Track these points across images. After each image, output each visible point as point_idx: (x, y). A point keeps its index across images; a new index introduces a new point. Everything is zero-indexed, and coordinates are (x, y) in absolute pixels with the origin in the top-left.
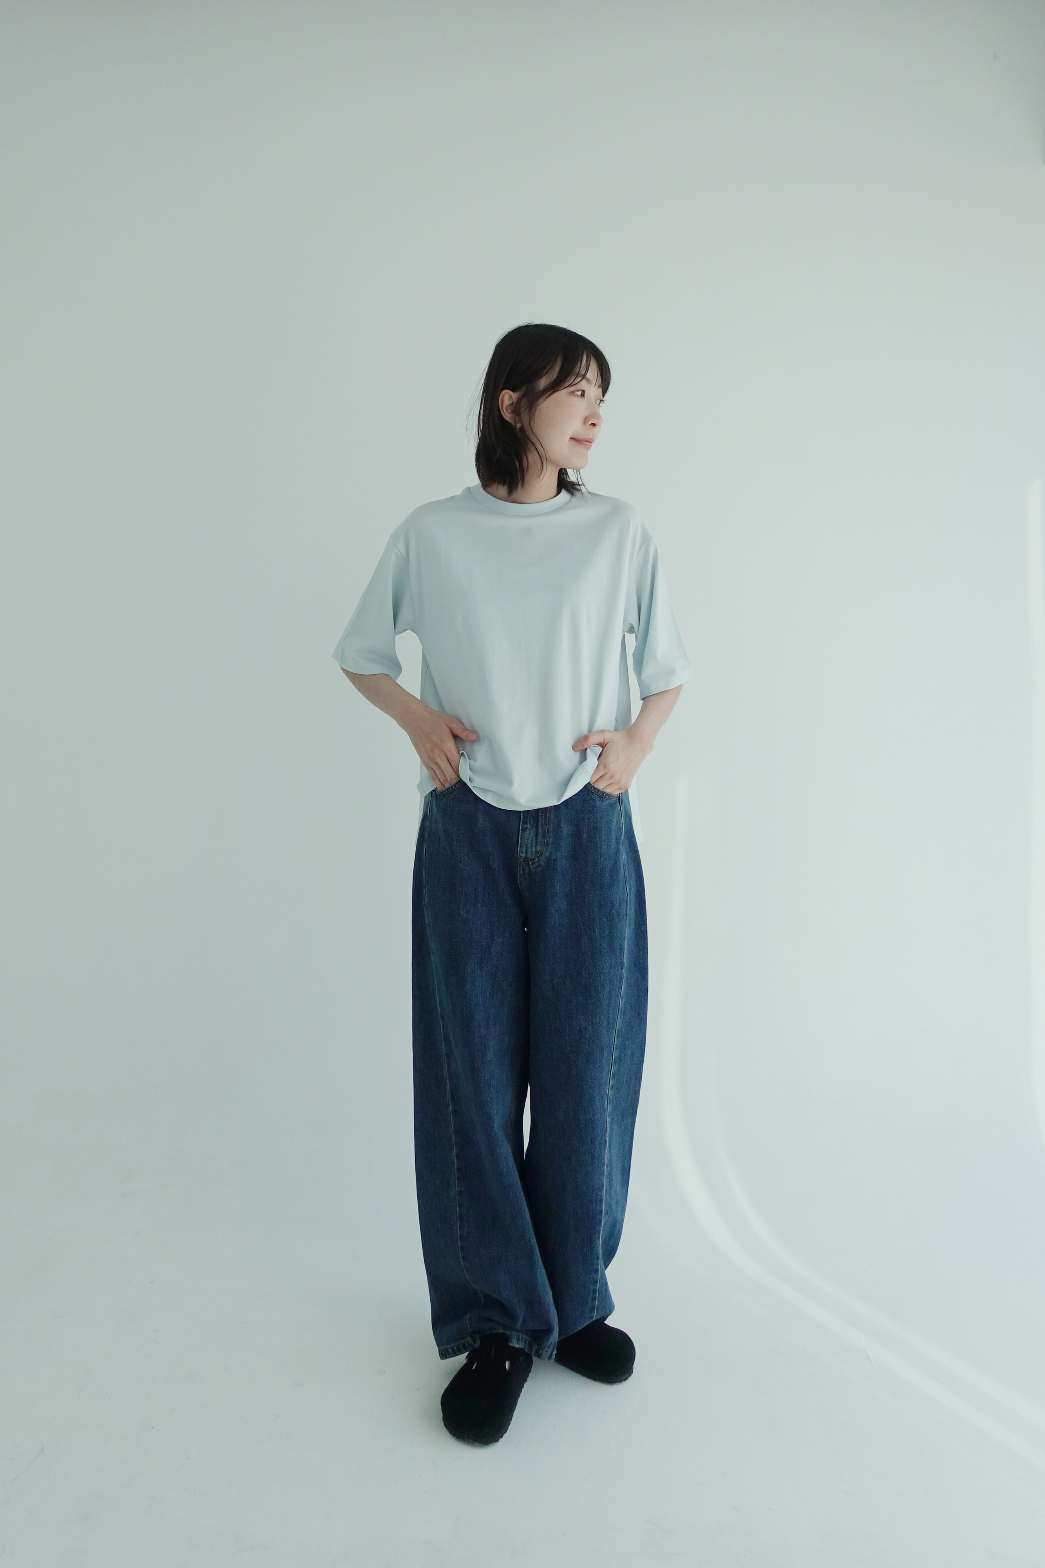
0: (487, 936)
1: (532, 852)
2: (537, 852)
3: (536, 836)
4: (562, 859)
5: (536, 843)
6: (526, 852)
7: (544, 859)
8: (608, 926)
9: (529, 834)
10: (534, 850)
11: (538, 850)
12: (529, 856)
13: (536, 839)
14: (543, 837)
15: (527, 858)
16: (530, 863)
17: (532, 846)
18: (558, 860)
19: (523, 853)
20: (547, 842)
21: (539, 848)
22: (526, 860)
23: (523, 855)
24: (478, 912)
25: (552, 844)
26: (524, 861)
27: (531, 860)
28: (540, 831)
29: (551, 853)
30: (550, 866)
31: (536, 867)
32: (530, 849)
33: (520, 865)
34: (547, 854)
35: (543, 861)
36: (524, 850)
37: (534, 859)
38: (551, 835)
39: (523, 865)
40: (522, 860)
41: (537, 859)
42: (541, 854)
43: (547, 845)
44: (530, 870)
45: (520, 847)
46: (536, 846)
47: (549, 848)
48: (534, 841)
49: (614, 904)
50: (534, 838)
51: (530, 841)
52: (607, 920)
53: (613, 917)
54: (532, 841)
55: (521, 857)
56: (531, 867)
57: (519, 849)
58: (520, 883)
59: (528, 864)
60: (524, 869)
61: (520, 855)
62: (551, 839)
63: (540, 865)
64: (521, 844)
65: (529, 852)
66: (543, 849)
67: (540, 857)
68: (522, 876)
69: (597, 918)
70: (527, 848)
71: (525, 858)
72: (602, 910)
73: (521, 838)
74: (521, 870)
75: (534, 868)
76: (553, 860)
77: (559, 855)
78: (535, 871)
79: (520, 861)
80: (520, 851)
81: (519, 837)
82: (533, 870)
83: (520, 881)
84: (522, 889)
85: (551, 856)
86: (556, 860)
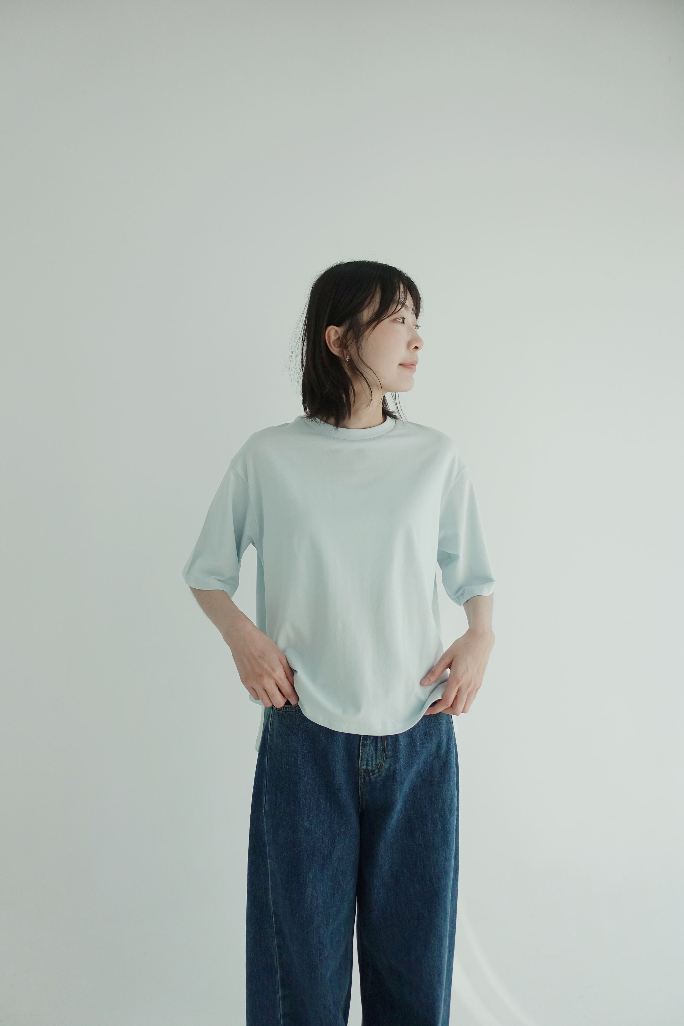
0: (328, 844)
1: (372, 764)
2: (377, 765)
3: (376, 750)
4: (401, 769)
5: (376, 757)
6: (367, 765)
7: (385, 771)
8: (441, 822)
9: (369, 750)
10: (374, 763)
11: (378, 762)
12: (370, 768)
13: (376, 753)
14: (383, 750)
15: (368, 770)
16: (371, 774)
17: (372, 760)
18: (397, 771)
19: (363, 765)
20: (386, 755)
21: (378, 761)
22: (367, 771)
23: (364, 767)
24: (320, 821)
25: (391, 757)
26: (365, 771)
27: (371, 771)
28: (379, 745)
29: (390, 764)
30: (391, 776)
31: (377, 777)
32: (370, 762)
33: (361, 775)
34: (387, 766)
35: (383, 772)
36: (365, 763)
37: (374, 770)
38: (390, 749)
40: (362, 771)
41: (377, 771)
42: (381, 766)
43: (386, 758)
44: (370, 779)
45: (361, 760)
46: (376, 759)
47: (388, 761)
48: (374, 755)
49: (445, 800)
50: (374, 752)
51: (370, 755)
52: (439, 816)
53: (444, 812)
54: (372, 755)
55: (362, 769)
56: (372, 777)
57: (360, 762)
58: (361, 789)
59: (369, 775)
60: (364, 779)
61: (360, 767)
62: (390, 753)
63: (380, 775)
64: (361, 758)
65: (370, 765)
66: (382, 762)
67: (380, 768)
68: (362, 784)
69: (429, 813)
70: (368, 761)
71: (366, 769)
72: (434, 806)
73: (362, 752)
74: (362, 781)
75: (374, 778)
76: (392, 771)
77: (398, 767)
78: (376, 781)
79: (361, 772)
80: (361, 764)
81: (360, 752)
82: (373, 780)
83: (361, 787)
84: (362, 794)
85: (390, 768)
86: (394, 771)
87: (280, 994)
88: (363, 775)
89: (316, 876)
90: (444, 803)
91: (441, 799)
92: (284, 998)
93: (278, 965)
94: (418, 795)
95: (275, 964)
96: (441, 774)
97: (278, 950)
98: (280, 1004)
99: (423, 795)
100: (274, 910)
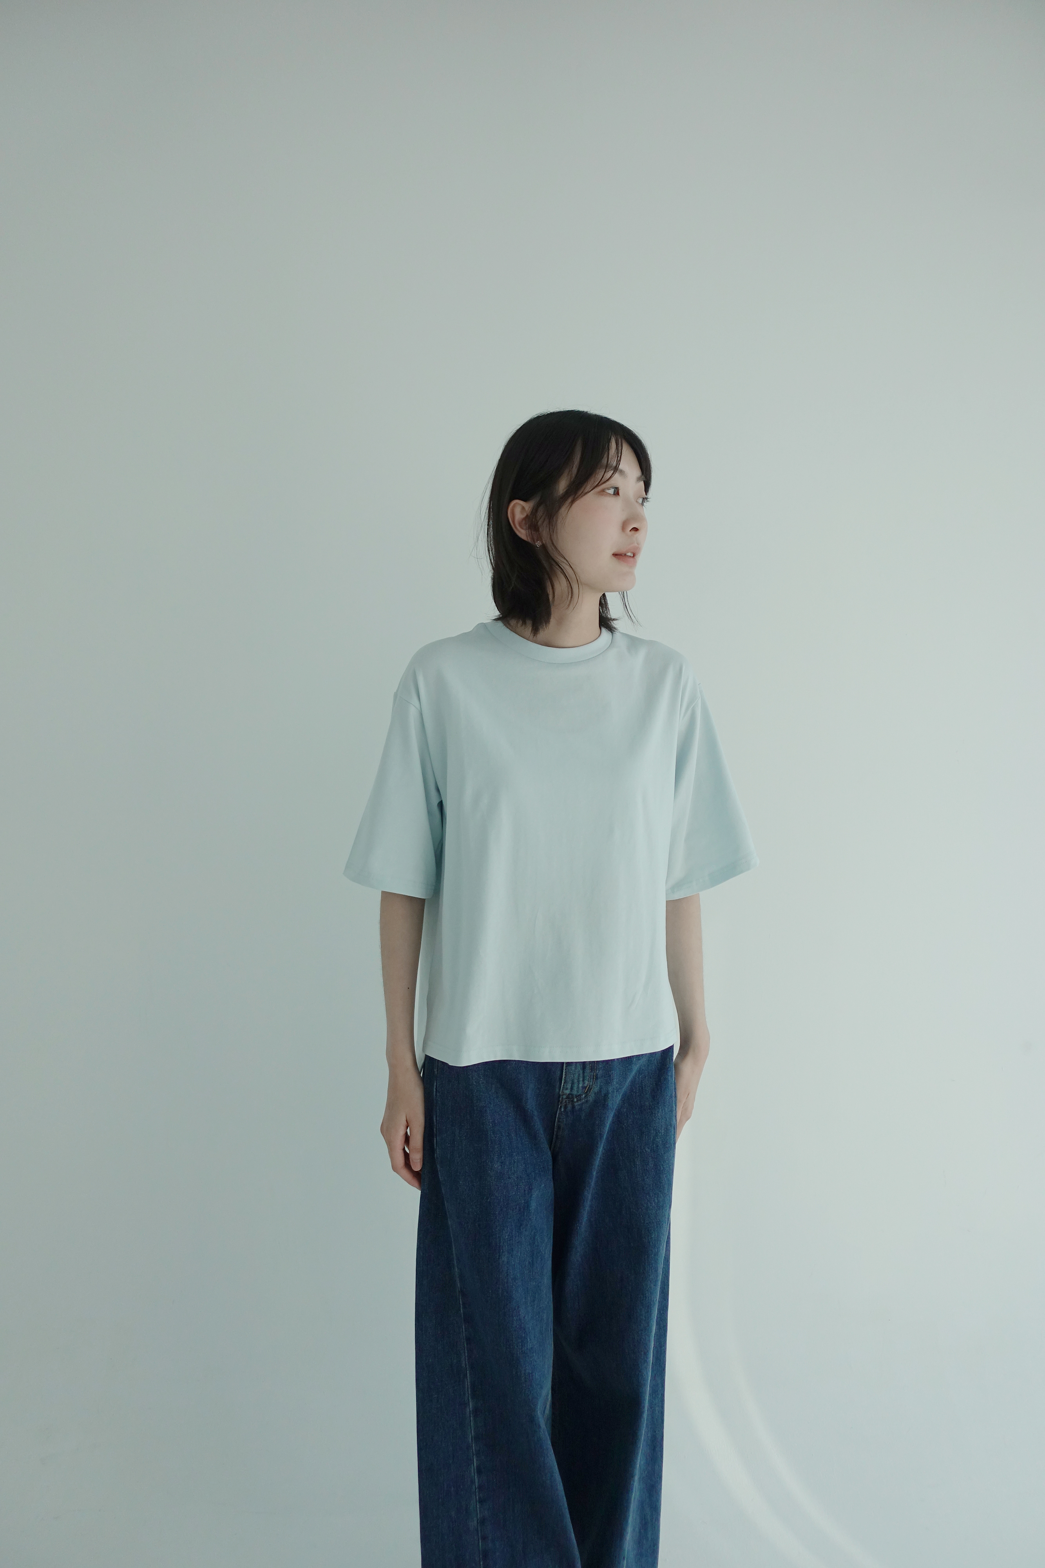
1: (578, 1087)
2: (584, 1088)
3: (584, 1069)
4: (613, 1092)
5: (584, 1077)
6: (572, 1089)
7: (593, 1095)
10: (581, 1085)
11: (585, 1085)
12: (574, 1093)
13: (584, 1073)
14: (592, 1070)
15: (572, 1095)
16: (575, 1100)
17: (579, 1082)
18: (611, 1096)
19: (567, 1089)
20: (597, 1075)
21: (586, 1082)
22: (570, 1097)
23: (568, 1092)
25: (602, 1077)
26: (567, 1098)
27: (576, 1096)
29: (601, 1088)
30: (601, 1102)
31: (582, 1104)
32: (576, 1085)
33: (561, 1103)
34: (596, 1089)
35: (591, 1097)
36: (569, 1086)
37: (580, 1095)
38: (600, 1066)
39: (566, 1102)
40: (564, 1097)
41: (584, 1096)
42: (590, 1089)
43: (597, 1078)
44: (573, 1107)
45: (564, 1083)
46: (583, 1080)
47: (599, 1081)
48: (581, 1075)
50: (581, 1072)
51: (576, 1076)
52: (651, 1150)
54: (579, 1075)
55: (564, 1094)
56: (576, 1104)
57: (562, 1085)
58: (559, 1121)
59: (573, 1101)
60: (566, 1107)
61: (563, 1092)
62: (601, 1071)
63: (587, 1101)
64: (565, 1080)
65: (575, 1088)
66: (591, 1084)
67: (588, 1092)
68: (562, 1113)
69: (637, 1147)
70: (573, 1083)
71: (569, 1094)
72: (644, 1139)
73: (566, 1072)
74: (562, 1110)
75: (579, 1105)
76: (603, 1095)
77: (610, 1089)
78: (581, 1110)
79: (562, 1098)
80: (563, 1087)
81: (563, 1072)
82: (577, 1108)
83: (559, 1118)
84: (559, 1127)
85: (600, 1091)
86: (606, 1095)
87: (471, 1407)
88: (564, 1102)
89: (512, 1237)
90: (656, 1135)
91: (654, 1129)
92: (476, 1412)
93: (467, 1366)
94: (624, 1124)
95: (463, 1365)
96: (654, 1097)
97: (467, 1344)
98: (470, 1421)
99: (631, 1124)
100: (461, 1289)
